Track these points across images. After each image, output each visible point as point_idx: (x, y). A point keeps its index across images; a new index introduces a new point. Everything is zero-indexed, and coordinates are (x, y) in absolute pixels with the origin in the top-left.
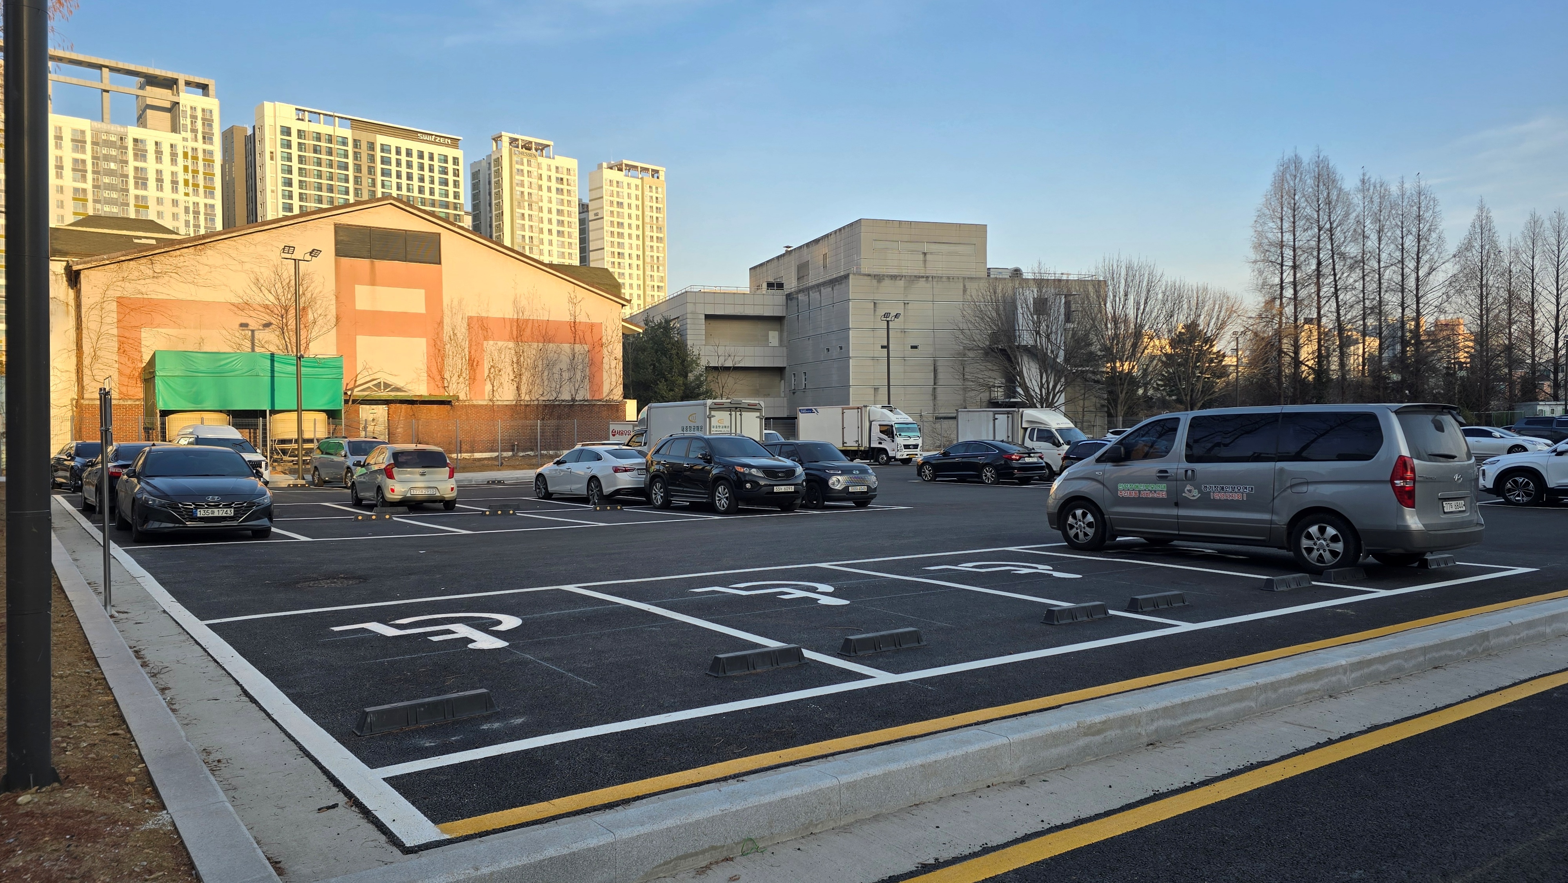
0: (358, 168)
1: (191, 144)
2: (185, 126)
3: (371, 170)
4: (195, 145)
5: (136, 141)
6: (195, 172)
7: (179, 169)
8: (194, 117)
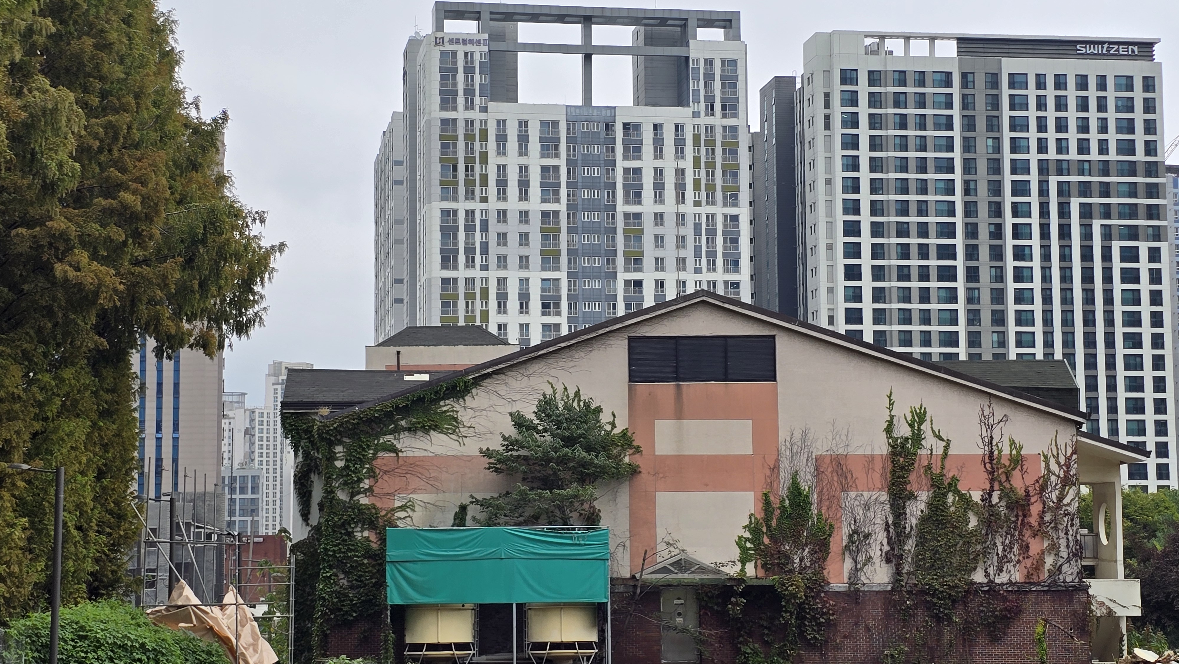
0: (969, 124)
1: (704, 120)
2: (697, 92)
3: (993, 124)
4: (710, 121)
5: (626, 127)
6: (711, 166)
7: (688, 164)
8: (709, 77)
